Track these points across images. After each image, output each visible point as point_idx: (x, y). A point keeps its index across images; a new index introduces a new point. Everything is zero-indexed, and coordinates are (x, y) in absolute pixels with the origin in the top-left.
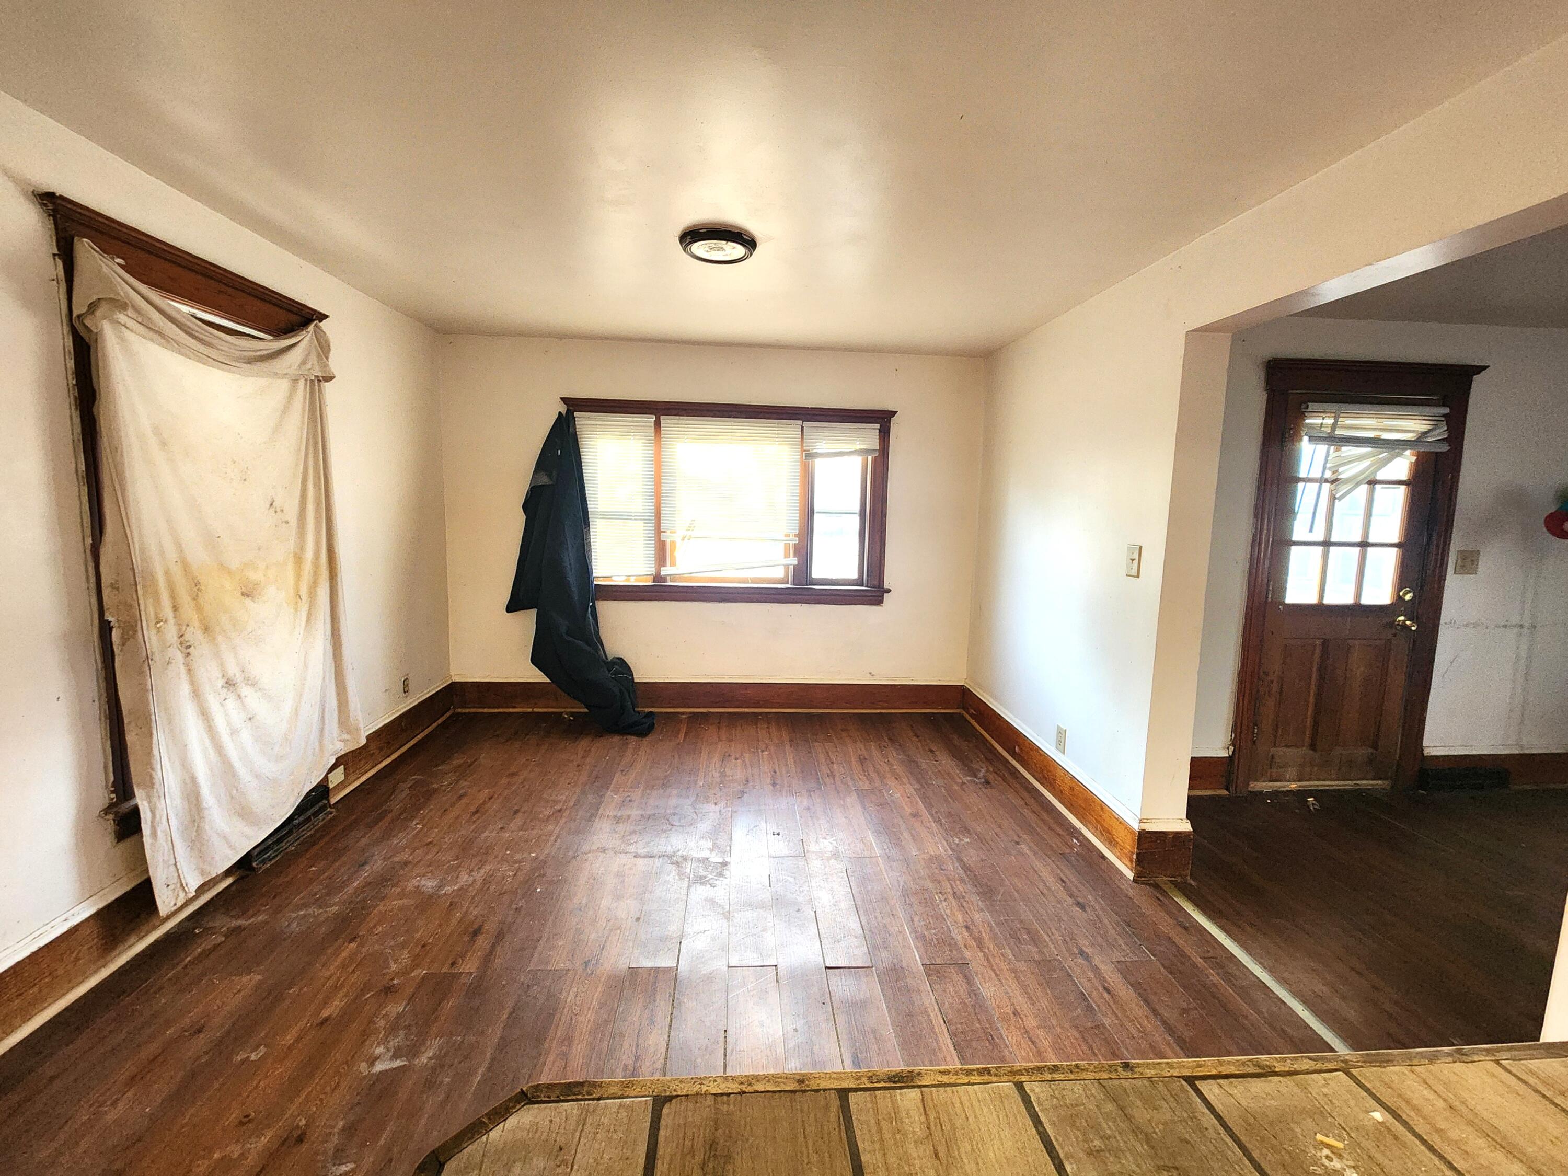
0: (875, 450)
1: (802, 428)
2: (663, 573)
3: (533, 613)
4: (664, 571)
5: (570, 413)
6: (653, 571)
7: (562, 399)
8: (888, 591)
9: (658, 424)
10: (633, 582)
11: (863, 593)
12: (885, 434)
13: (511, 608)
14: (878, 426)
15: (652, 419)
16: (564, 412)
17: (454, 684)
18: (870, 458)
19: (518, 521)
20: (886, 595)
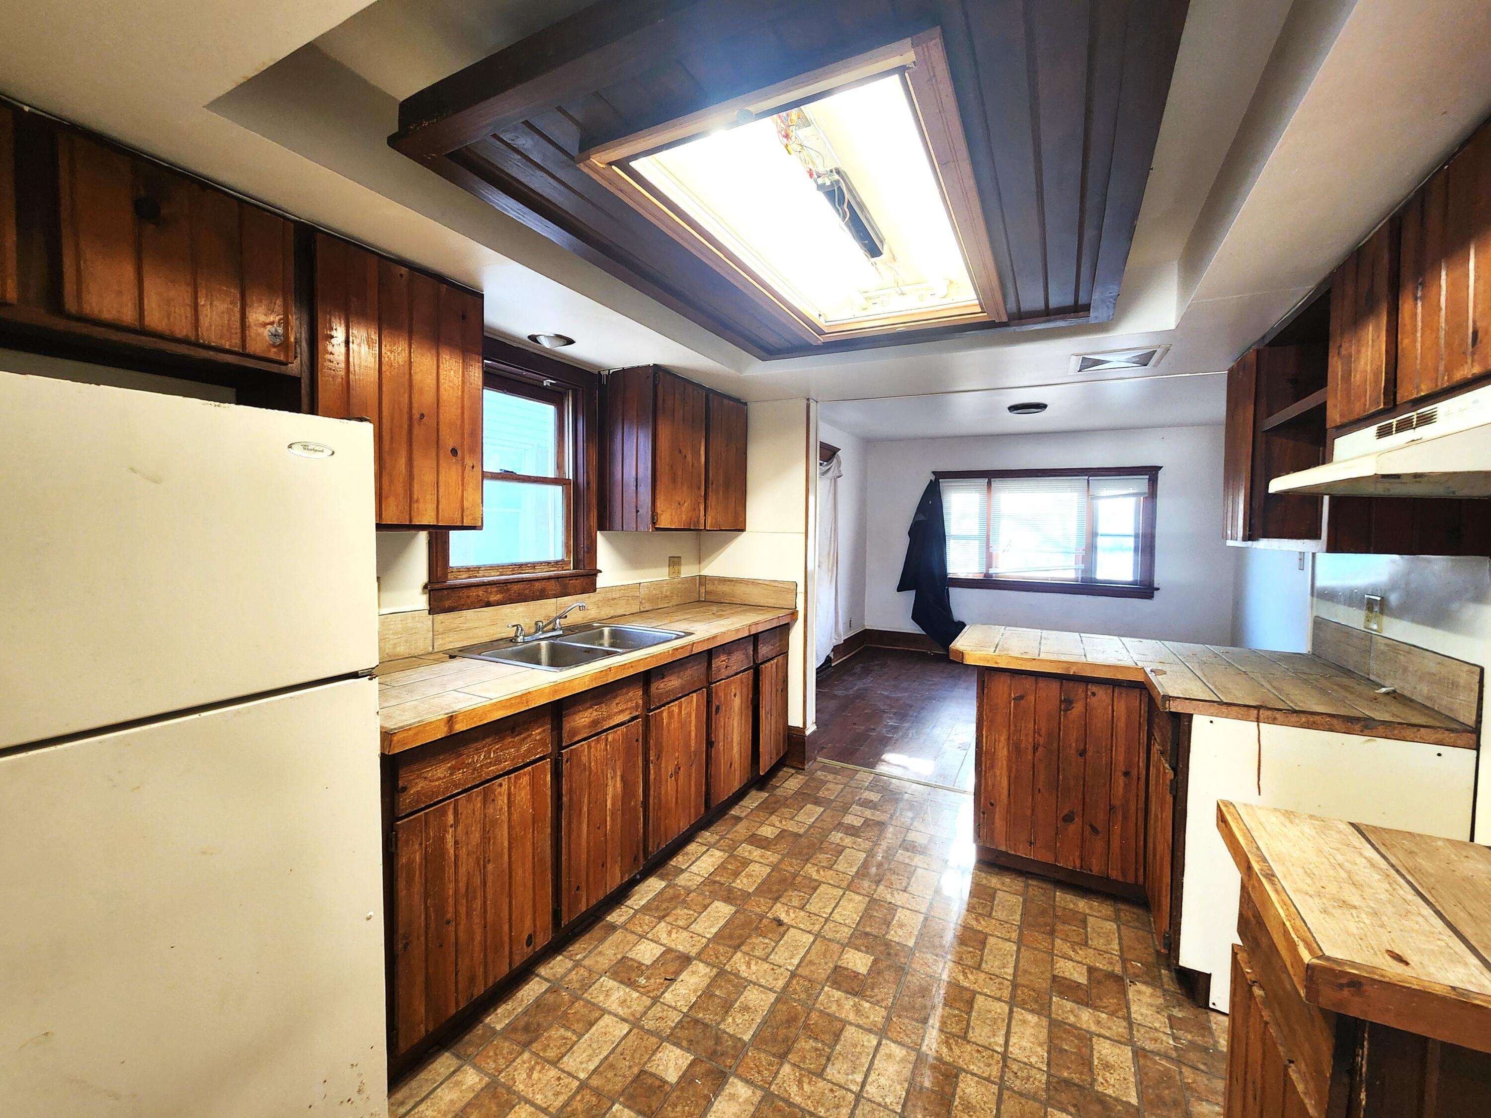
0: (1145, 493)
1: (1088, 481)
2: (990, 572)
3: (913, 592)
4: (991, 571)
5: (937, 480)
6: (984, 571)
7: (933, 472)
8: (1158, 589)
9: (989, 484)
10: (971, 577)
11: (1135, 590)
12: (1153, 483)
13: (900, 589)
14: (1147, 477)
15: (986, 480)
16: (933, 480)
17: (866, 632)
18: (1142, 498)
19: (906, 540)
20: (1155, 592)
